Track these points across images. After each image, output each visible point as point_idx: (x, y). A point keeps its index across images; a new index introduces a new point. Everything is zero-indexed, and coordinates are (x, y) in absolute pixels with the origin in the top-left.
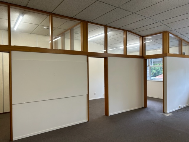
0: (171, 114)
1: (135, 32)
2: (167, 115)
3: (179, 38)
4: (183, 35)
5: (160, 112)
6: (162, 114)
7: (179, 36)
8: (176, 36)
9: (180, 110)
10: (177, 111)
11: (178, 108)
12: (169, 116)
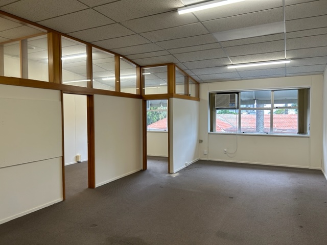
0: (178, 174)
1: (130, 59)
2: (174, 176)
3: (185, 73)
4: (190, 70)
5: (164, 173)
6: (168, 175)
7: (186, 71)
8: (182, 71)
9: (187, 167)
10: (184, 169)
11: (185, 166)
12: (176, 177)
